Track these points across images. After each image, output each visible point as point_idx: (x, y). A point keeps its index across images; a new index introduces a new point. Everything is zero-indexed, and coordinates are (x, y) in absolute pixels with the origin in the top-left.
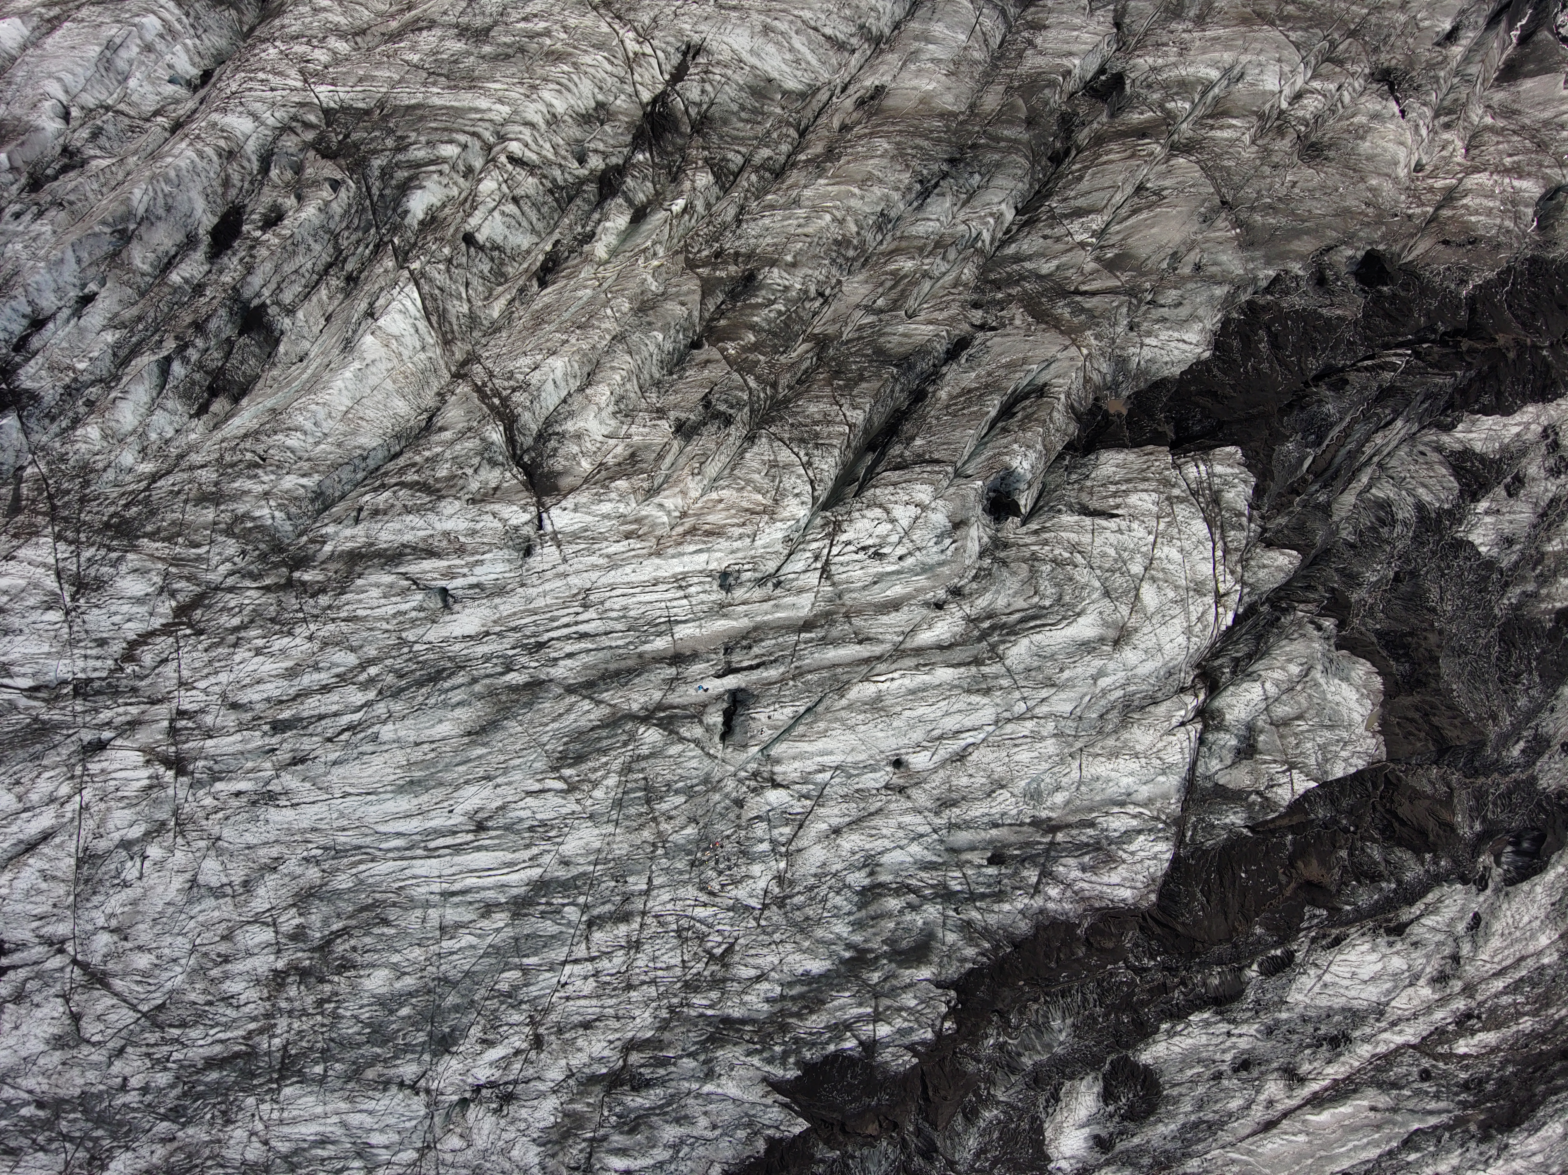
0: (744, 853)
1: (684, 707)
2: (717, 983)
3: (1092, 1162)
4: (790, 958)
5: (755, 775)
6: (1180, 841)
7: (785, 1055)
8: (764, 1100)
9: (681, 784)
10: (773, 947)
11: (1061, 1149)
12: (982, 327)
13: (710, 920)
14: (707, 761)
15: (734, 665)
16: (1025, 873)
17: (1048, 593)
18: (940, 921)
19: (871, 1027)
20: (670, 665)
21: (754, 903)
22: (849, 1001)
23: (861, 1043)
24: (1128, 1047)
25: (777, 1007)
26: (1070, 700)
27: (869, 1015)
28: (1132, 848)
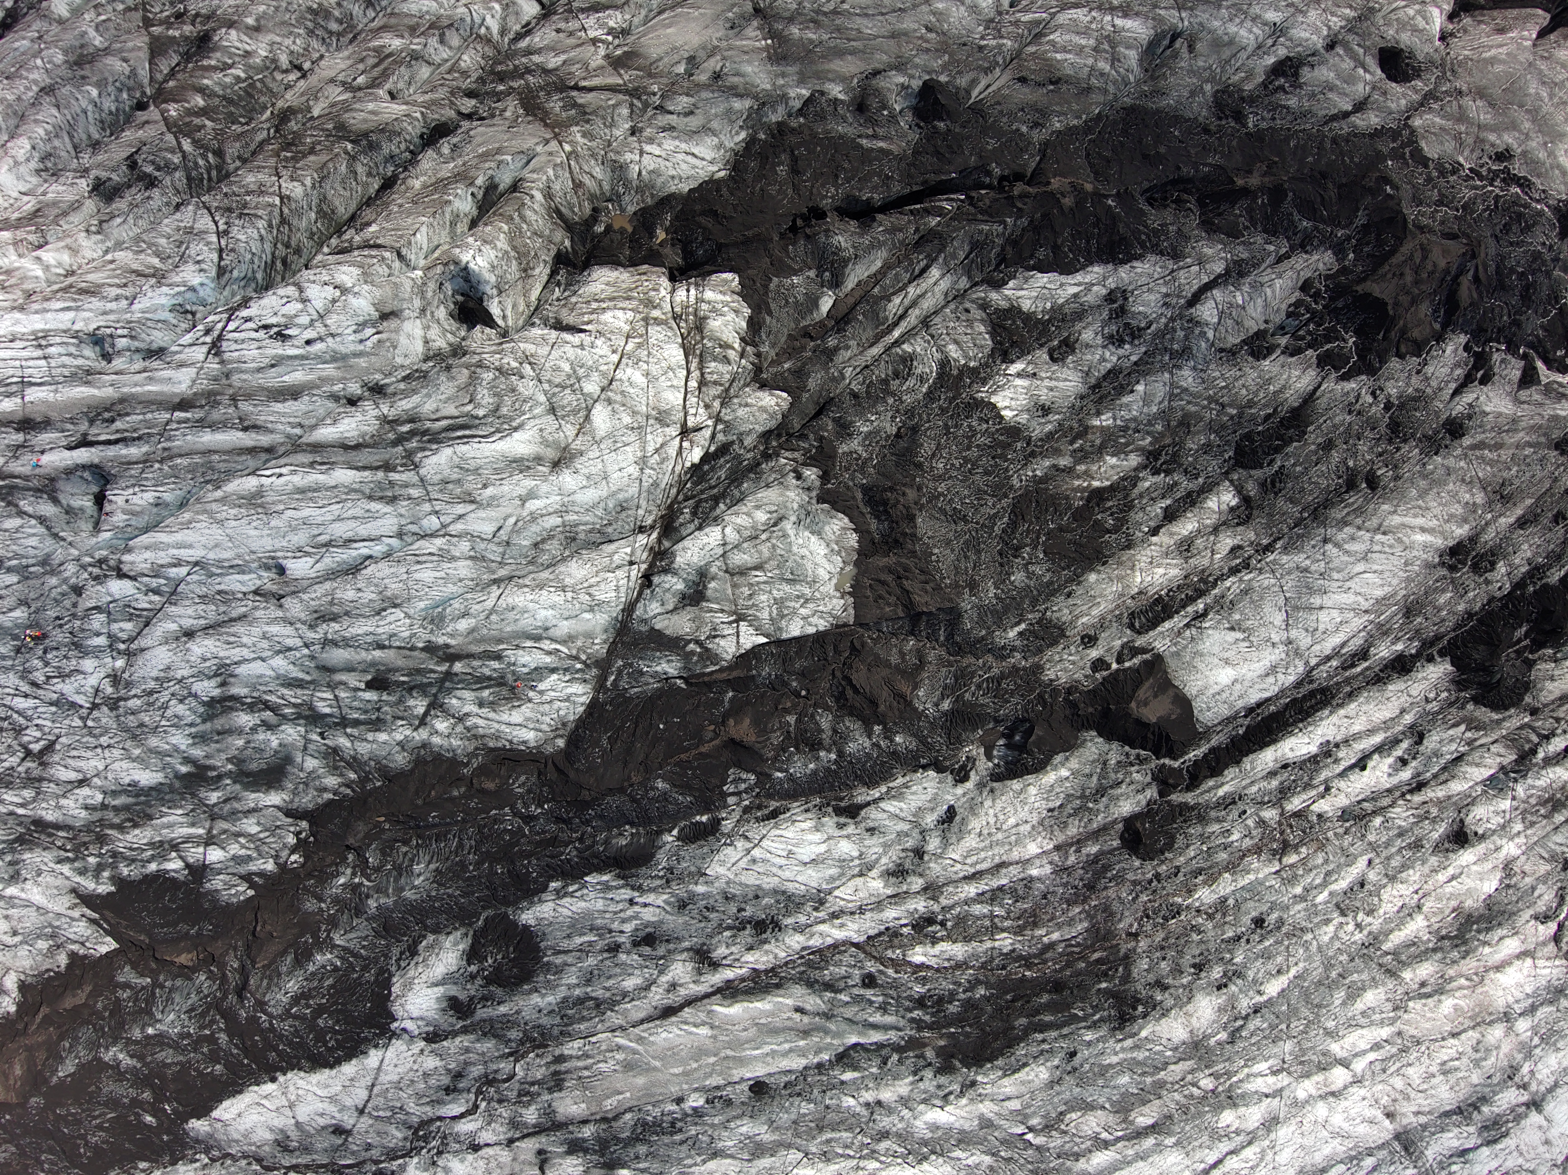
0: (77, 646)
1: (26, 478)
2: (31, 781)
3: (445, 1026)
4: (116, 766)
5: (101, 562)
6: (600, 685)
7: (99, 868)
8: (70, 913)
9: (14, 562)
10: (99, 750)
11: (408, 1007)
12: (469, 117)
13: (30, 713)
14: (50, 542)
15: (90, 438)
16: (411, 702)
17: (484, 402)
18: (301, 744)
19: (201, 849)
20: (18, 430)
21: (80, 700)
22: (180, 819)
23: (188, 866)
24: (508, 904)
25: (97, 816)
26: (491, 520)
27: (200, 836)
28: (541, 686)
